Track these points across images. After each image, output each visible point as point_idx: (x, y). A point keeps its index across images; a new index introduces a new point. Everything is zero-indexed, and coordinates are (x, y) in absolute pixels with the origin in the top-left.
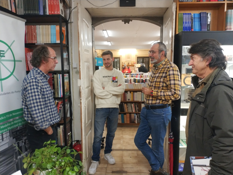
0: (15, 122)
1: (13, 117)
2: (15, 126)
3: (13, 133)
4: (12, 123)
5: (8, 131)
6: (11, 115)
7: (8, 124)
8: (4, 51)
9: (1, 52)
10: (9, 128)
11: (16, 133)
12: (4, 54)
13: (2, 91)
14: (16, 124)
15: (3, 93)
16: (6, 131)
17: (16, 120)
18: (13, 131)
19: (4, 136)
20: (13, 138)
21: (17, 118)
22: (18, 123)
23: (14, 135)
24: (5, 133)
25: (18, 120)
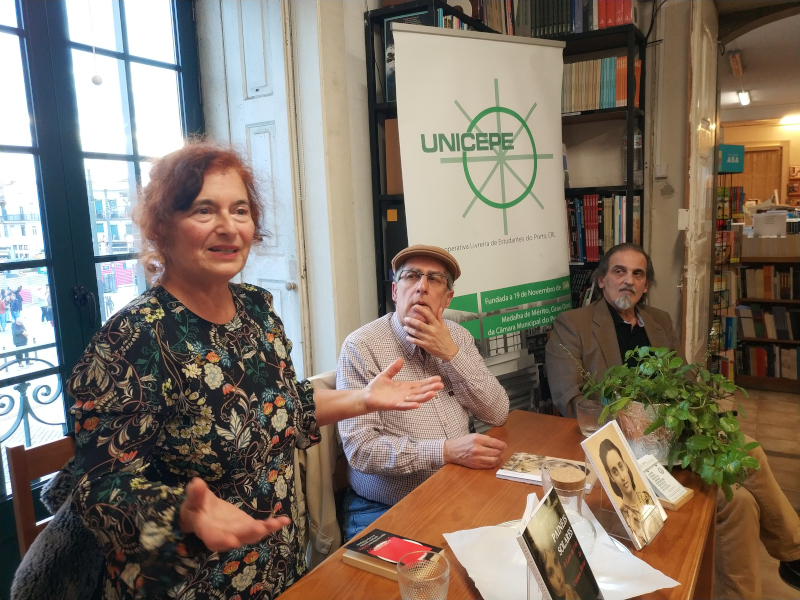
0: (534, 313)
1: (530, 299)
2: (534, 323)
3: (528, 339)
4: (527, 315)
5: (519, 332)
6: (524, 294)
7: (517, 316)
8: (511, 135)
9: (506, 138)
10: (519, 326)
11: (536, 342)
12: (511, 141)
13: (506, 233)
14: (535, 318)
15: (507, 238)
16: (513, 331)
17: (537, 308)
18: (530, 335)
19: (510, 342)
20: (530, 352)
21: (539, 303)
22: (542, 316)
23: (531, 344)
24: (511, 334)
25: (540, 308)
